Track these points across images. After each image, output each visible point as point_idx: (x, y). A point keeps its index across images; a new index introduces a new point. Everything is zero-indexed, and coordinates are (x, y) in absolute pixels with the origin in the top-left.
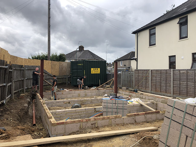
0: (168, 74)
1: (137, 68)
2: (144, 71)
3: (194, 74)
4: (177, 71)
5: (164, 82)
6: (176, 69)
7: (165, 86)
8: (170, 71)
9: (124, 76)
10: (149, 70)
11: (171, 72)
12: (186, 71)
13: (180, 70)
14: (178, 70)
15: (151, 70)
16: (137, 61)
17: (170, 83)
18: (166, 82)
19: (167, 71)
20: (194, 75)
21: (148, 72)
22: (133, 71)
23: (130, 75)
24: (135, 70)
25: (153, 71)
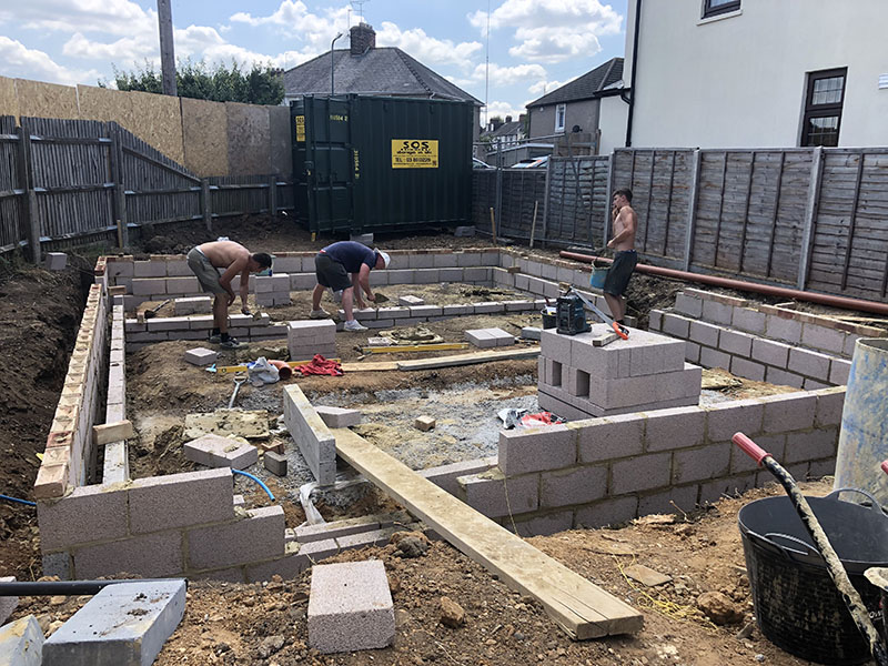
0: (794, 174)
1: (629, 143)
2: (665, 157)
4: (844, 159)
5: (766, 218)
6: (841, 146)
7: (767, 239)
8: (807, 157)
9: (561, 183)
10: (690, 152)
11: (807, 165)
13: (862, 154)
14: (855, 151)
15: (702, 155)
16: (631, 103)
17: (795, 224)
18: (776, 218)
19: (788, 158)
21: (683, 163)
22: (607, 159)
23: (590, 177)
24: (616, 152)
25: (709, 157)
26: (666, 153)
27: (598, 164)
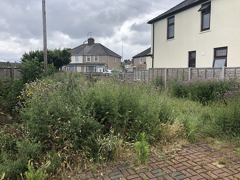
0: (186, 73)
1: (153, 67)
3: (213, 73)
4: (196, 70)
6: (196, 67)
8: (188, 70)
10: (165, 69)
12: (205, 70)
14: (198, 68)
15: (167, 69)
16: (153, 58)
19: (185, 70)
20: (213, 75)
21: (163, 71)
22: (147, 70)
23: (144, 75)
24: (149, 69)
25: (169, 70)
26: (160, 69)
27: (145, 72)
